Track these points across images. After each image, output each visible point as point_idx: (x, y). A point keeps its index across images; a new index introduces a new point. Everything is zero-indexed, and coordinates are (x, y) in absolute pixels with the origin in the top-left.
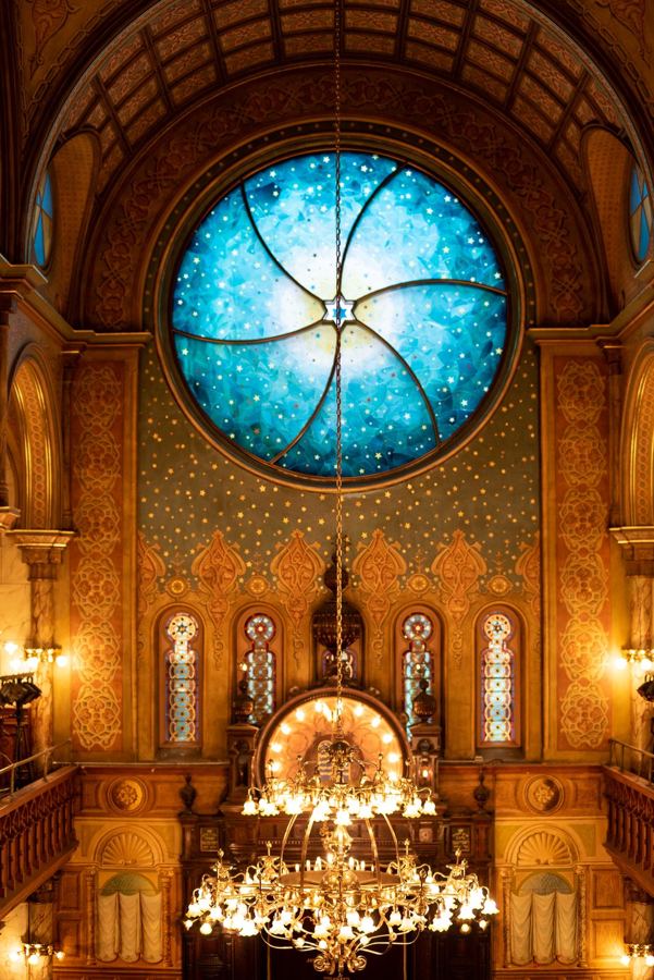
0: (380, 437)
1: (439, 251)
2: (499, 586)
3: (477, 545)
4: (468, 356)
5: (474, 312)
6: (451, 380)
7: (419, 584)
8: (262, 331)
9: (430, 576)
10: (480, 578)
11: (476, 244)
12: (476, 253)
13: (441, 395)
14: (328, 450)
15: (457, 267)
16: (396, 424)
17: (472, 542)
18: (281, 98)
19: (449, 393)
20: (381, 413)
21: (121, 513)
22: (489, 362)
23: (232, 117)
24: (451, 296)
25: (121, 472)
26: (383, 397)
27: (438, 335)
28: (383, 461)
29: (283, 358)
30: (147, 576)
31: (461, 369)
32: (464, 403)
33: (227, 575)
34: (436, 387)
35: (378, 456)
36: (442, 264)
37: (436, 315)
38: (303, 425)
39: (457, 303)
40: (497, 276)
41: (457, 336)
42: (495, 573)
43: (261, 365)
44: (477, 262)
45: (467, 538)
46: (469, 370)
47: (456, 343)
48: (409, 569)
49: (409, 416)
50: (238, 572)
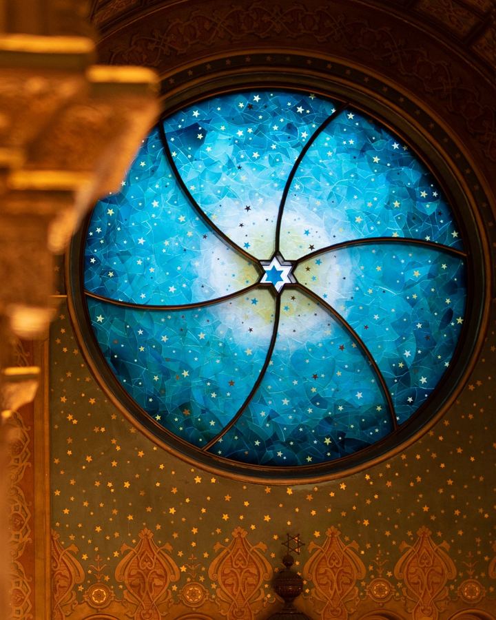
0: (329, 420)
1: (389, 205)
2: (471, 592)
3: (445, 544)
4: (426, 325)
5: (430, 276)
6: (407, 354)
7: (380, 590)
8: (189, 295)
9: (393, 581)
10: (449, 582)
11: (430, 198)
12: (430, 208)
13: (396, 370)
14: (270, 434)
15: (410, 224)
16: (346, 404)
17: (438, 541)
18: (207, 26)
19: (405, 369)
20: (328, 391)
21: (32, 509)
22: (449, 334)
23: (151, 47)
24: (404, 257)
25: (31, 460)
26: (331, 374)
27: (392, 303)
28: (332, 447)
29: (214, 327)
30: (62, 583)
31: (418, 340)
32: (423, 380)
33: (157, 582)
34: (391, 361)
35: (328, 441)
36: (393, 220)
37: (388, 279)
38: (239, 405)
39: (413, 265)
40: (455, 234)
41: (413, 303)
42: (466, 577)
43: (190, 335)
44: (432, 219)
45: (434, 537)
46: (426, 341)
47: (410, 310)
48: (369, 573)
49: (362, 395)
50: (171, 578)
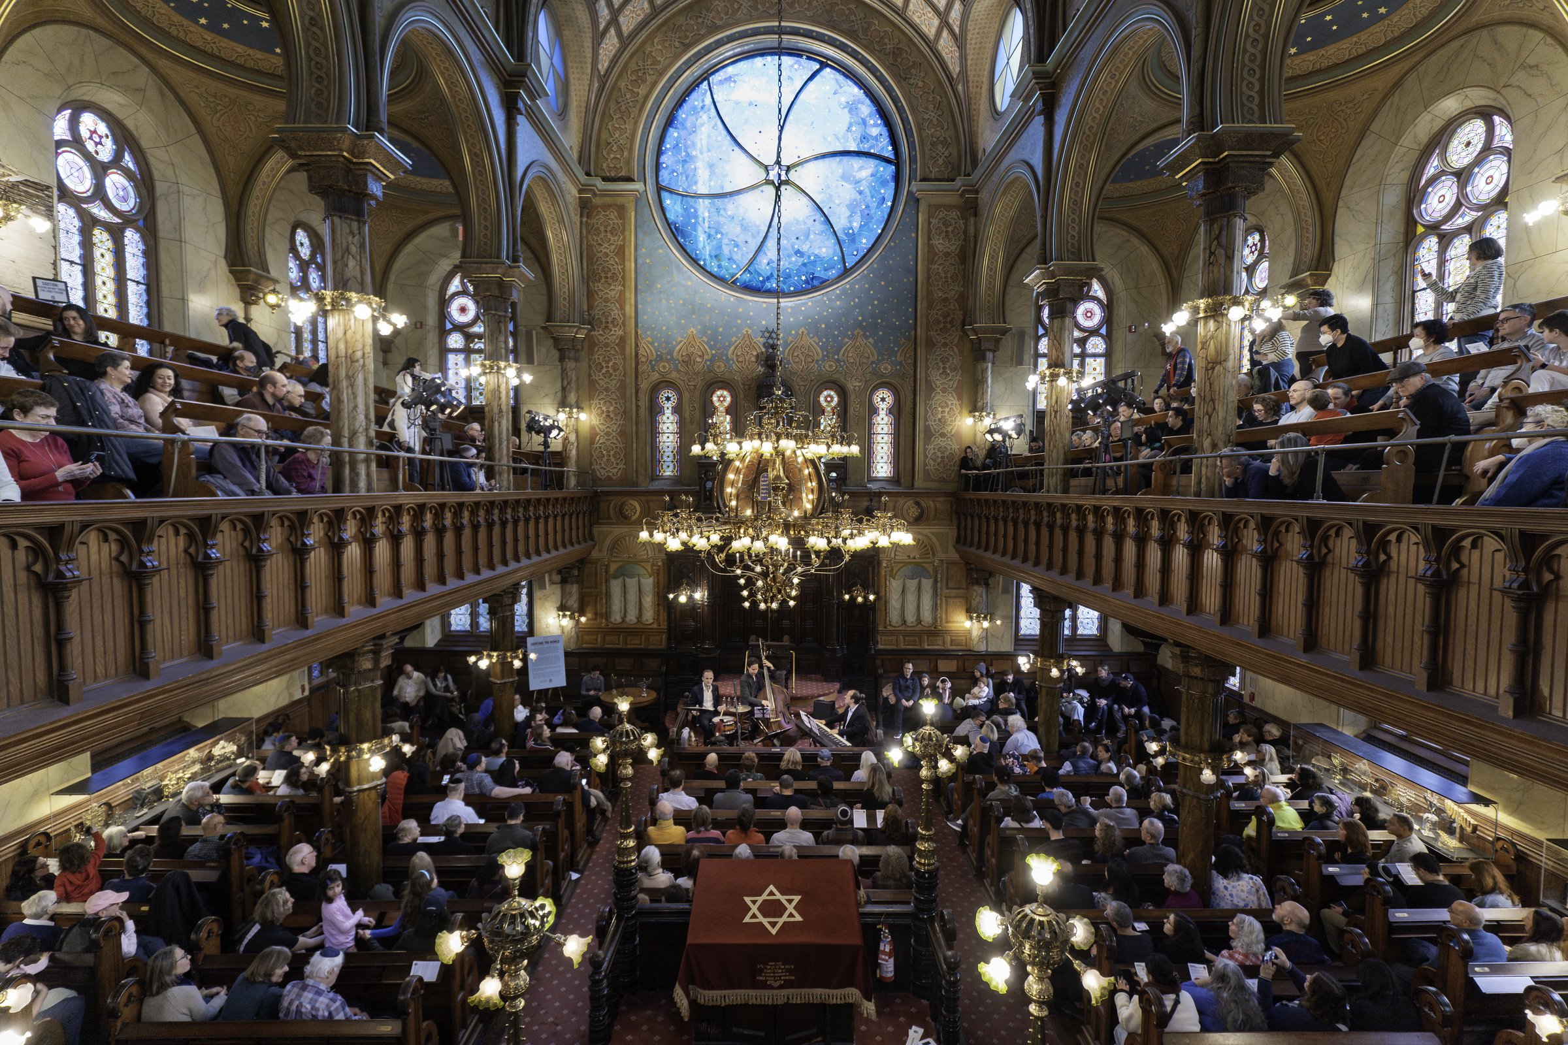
0: (804, 265)
1: (849, 130)
2: (886, 369)
3: (871, 340)
4: (867, 207)
5: (872, 175)
6: (855, 224)
7: (830, 366)
8: (722, 188)
9: (838, 361)
10: (873, 362)
11: (875, 125)
12: (875, 131)
13: (847, 234)
14: (769, 273)
15: (862, 142)
16: (816, 256)
17: (867, 338)
18: (736, 6)
19: (853, 234)
20: (805, 248)
21: (624, 315)
22: (882, 212)
23: (700, 20)
24: (856, 162)
25: (624, 286)
26: (807, 236)
27: (847, 193)
28: (807, 282)
29: (737, 207)
30: (643, 359)
31: (862, 217)
32: (864, 241)
33: (698, 359)
34: (844, 229)
35: (804, 278)
36: (851, 139)
37: (845, 177)
38: (751, 256)
39: (861, 168)
40: (890, 148)
41: (860, 193)
42: (883, 359)
43: (722, 212)
44: (876, 139)
45: (864, 335)
46: (867, 217)
47: (858, 197)
48: (824, 356)
49: (825, 249)
50: (706, 357)
